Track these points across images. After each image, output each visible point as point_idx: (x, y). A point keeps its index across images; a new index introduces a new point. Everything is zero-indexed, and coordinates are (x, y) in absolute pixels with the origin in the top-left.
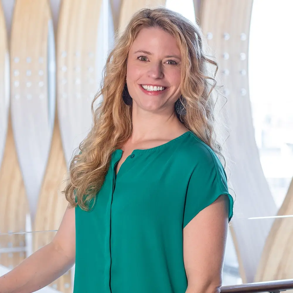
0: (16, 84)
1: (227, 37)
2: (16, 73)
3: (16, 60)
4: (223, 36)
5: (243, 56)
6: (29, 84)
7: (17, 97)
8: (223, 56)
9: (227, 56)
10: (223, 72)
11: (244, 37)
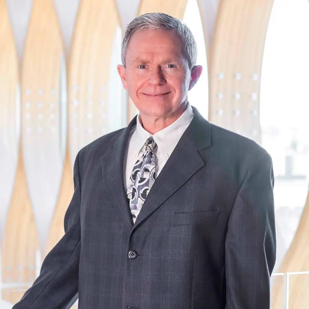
1: (238, 77)
3: (28, 92)
4: (234, 76)
5: (254, 97)
6: (40, 117)
7: (28, 130)
8: (234, 96)
9: (238, 96)
10: (234, 113)
11: (255, 78)
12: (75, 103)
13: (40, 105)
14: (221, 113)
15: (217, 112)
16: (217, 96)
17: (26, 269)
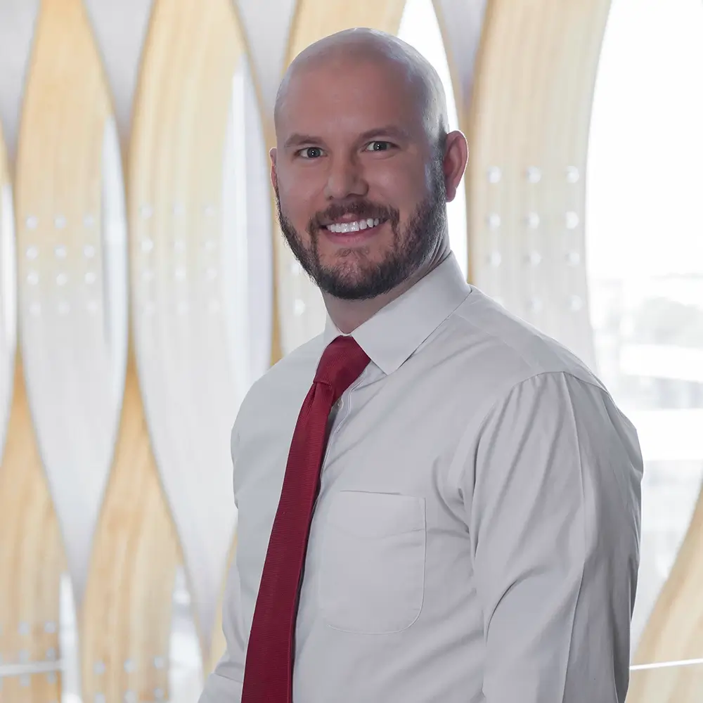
0: (33, 278)
1: (535, 176)
2: (31, 253)
3: (31, 223)
4: (525, 174)
5: (572, 220)
6: (61, 279)
7: (35, 309)
8: (525, 221)
9: (535, 220)
10: (526, 259)
11: (574, 176)
12: (145, 245)
13: (61, 252)
14: (496, 259)
15: (488, 259)
16: (487, 221)
17: (38, 632)
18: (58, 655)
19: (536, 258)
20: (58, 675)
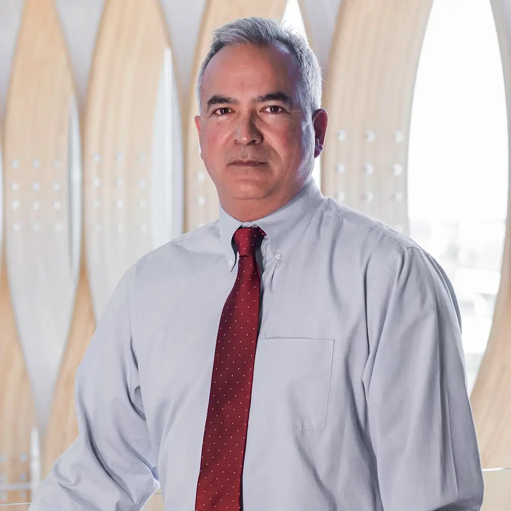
0: (15, 205)
1: (371, 137)
2: (15, 187)
3: (15, 165)
5: (398, 170)
6: (36, 206)
9: (370, 169)
10: (364, 197)
11: (399, 138)
12: (95, 183)
13: (36, 186)
14: (342, 197)
15: (336, 196)
16: (336, 169)
17: (14, 461)
18: (28, 478)
19: (371, 197)
20: (29, 493)
